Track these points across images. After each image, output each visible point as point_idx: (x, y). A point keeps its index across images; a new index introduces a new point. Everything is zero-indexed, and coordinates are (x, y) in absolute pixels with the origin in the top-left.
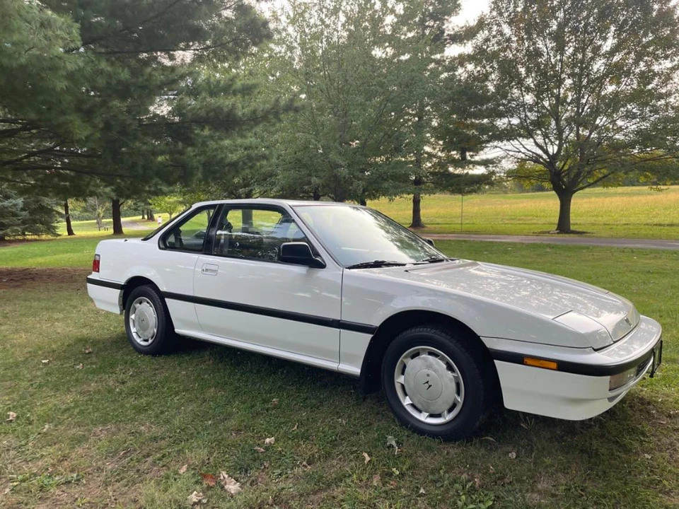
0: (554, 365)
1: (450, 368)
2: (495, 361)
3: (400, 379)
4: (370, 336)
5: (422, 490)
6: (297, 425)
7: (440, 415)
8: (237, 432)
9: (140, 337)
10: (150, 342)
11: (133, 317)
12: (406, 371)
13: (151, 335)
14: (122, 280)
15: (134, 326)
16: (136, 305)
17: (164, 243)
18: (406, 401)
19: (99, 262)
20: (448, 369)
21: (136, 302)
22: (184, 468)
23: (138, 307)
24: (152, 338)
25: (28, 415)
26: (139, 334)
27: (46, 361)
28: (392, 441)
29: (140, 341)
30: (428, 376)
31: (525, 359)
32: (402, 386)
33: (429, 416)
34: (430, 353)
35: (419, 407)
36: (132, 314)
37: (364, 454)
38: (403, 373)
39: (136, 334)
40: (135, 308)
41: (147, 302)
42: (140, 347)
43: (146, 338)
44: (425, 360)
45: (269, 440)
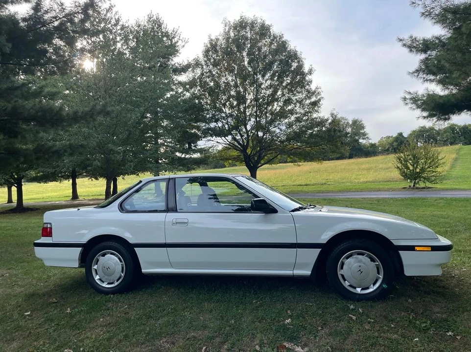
0: (430, 249)
1: (372, 260)
3: (340, 272)
4: (319, 250)
5: (392, 326)
6: (289, 312)
7: (368, 288)
8: (260, 322)
9: (103, 282)
10: (116, 284)
11: (96, 267)
12: (344, 267)
13: (117, 278)
14: (84, 240)
15: (97, 274)
16: (98, 258)
17: (121, 208)
18: (346, 284)
19: (51, 228)
20: (371, 261)
21: (99, 256)
22: (258, 348)
23: (101, 258)
24: (117, 281)
25: (81, 349)
26: (102, 280)
27: (29, 313)
28: (352, 307)
29: (105, 285)
30: (360, 266)
31: (416, 248)
32: (343, 276)
33: (362, 290)
34: (359, 254)
35: (355, 285)
36: (94, 265)
37: (351, 316)
38: (342, 268)
39: (100, 279)
40: (98, 261)
41: (112, 254)
42: (105, 289)
43: (111, 282)
44: (357, 258)
45: (288, 321)
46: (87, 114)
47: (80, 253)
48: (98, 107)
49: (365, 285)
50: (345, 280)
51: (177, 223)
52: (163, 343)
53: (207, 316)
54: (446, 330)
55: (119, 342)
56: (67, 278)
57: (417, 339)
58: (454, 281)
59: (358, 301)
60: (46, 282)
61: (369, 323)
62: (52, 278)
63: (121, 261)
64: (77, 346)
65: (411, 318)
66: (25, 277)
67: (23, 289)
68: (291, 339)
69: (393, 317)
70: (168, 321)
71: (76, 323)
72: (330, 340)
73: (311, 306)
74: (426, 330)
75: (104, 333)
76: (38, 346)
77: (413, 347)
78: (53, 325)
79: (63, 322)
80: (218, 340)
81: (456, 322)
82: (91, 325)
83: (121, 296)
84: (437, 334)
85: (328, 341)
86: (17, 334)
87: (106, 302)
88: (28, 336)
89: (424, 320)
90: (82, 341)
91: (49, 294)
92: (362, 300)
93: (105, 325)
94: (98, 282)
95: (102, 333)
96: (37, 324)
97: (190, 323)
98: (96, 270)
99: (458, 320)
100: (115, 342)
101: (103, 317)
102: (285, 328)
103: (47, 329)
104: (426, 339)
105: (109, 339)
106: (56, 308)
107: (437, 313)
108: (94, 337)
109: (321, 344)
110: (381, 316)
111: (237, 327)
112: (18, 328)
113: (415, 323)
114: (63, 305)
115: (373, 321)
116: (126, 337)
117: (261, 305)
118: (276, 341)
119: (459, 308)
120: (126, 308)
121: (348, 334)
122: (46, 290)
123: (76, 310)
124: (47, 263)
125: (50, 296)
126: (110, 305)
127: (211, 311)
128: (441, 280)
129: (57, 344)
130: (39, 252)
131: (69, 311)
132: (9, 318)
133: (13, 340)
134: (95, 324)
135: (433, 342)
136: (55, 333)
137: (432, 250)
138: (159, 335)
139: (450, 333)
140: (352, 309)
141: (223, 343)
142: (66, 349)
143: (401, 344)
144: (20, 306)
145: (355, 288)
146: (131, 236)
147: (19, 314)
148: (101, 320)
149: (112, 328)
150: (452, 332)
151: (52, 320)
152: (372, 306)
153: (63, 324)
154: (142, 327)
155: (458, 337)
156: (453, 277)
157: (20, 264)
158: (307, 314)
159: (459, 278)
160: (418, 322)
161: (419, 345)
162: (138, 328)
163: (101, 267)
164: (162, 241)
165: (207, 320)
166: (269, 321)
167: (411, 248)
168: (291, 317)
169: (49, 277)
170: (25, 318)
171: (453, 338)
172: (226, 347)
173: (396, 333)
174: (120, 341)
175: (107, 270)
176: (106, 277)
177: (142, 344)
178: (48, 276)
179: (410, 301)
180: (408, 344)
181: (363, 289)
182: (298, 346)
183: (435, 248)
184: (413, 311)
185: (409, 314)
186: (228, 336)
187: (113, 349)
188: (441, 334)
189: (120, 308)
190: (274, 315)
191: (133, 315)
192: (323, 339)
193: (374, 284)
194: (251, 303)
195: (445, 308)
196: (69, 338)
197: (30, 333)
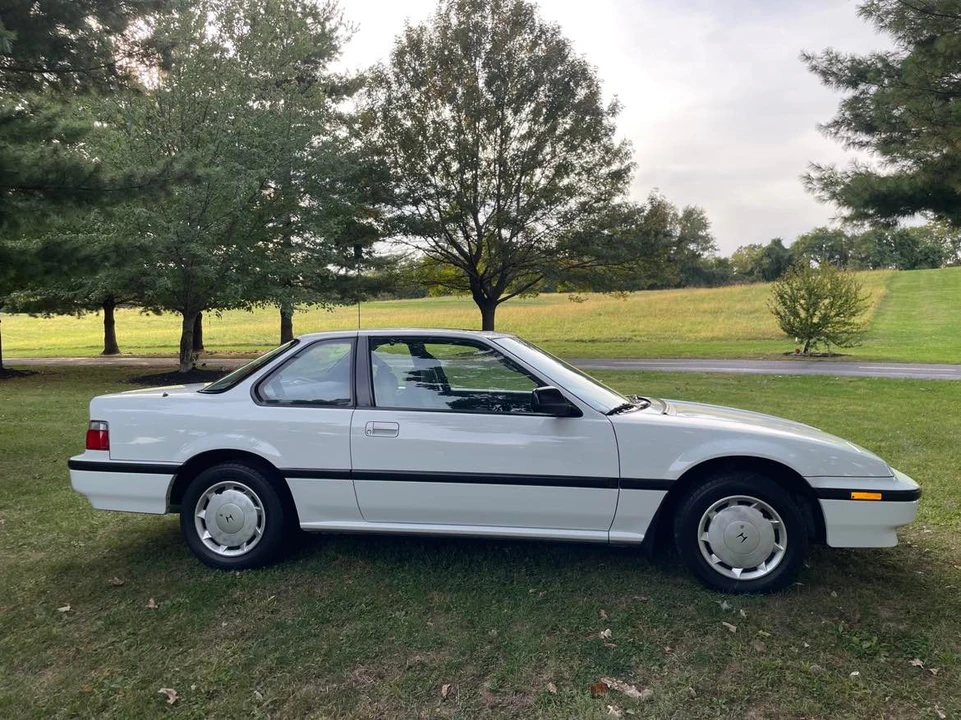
0: (879, 496)
1: (767, 515)
2: (822, 501)
3: (703, 537)
4: (663, 493)
5: (806, 645)
6: (603, 612)
7: (755, 569)
8: (549, 634)
9: (219, 545)
10: (246, 549)
11: (202, 514)
12: (711, 527)
13: (248, 538)
14: (180, 458)
15: (205, 528)
16: (209, 496)
17: (257, 395)
18: (713, 561)
19: (106, 433)
20: (765, 516)
21: (210, 492)
22: (551, 687)
23: (215, 498)
24: (249, 543)
25: (193, 687)
26: (217, 540)
27: (68, 608)
28: (725, 605)
29: (222, 551)
30: (742, 527)
31: (853, 494)
32: (707, 544)
33: (743, 572)
34: (741, 503)
35: (729, 563)
36: (199, 511)
37: (724, 623)
38: (706, 529)
39: (212, 539)
40: (208, 501)
41: (237, 488)
42: (223, 560)
43: (236, 544)
44: (738, 511)
45: (606, 633)
46: (153, 180)
47: (170, 485)
48: (178, 167)
49: (749, 564)
50: (711, 552)
51: (375, 430)
52: (361, 674)
53: (442, 620)
54: (910, 656)
55: (270, 673)
56: (132, 532)
57: (858, 673)
58: (913, 556)
59: (736, 593)
60: (90, 539)
61: (762, 638)
62: (101, 532)
63: (256, 504)
64: (183, 680)
65: (841, 629)
66: (40, 527)
67: (42, 555)
68: (617, 671)
69: (807, 627)
70: (365, 630)
71: (173, 630)
72: (690, 672)
73: (645, 602)
74: (872, 655)
75: (234, 654)
76: (101, 680)
77: (852, 689)
78: (124, 634)
79: (145, 630)
80: (470, 669)
81: (927, 639)
82: (205, 636)
83: (256, 575)
84: (892, 663)
85: (687, 674)
86: (49, 652)
87: (227, 587)
88: (74, 658)
89: (865, 634)
90: (190, 669)
91: (102, 567)
92: (743, 593)
93: (235, 637)
94: (209, 545)
95: (229, 652)
96: (90, 633)
97: (410, 634)
98: (203, 521)
99: (930, 635)
100: (260, 672)
101: (227, 620)
102: (600, 647)
103: (113, 643)
104: (873, 672)
105: (248, 666)
106: (123, 597)
107: (889, 620)
108: (214, 660)
109: (675, 680)
110: (782, 624)
111: (505, 646)
112: (49, 641)
113: (850, 641)
114: (138, 592)
115: (768, 634)
116: (282, 662)
117: (545, 600)
118: (586, 673)
119: (929, 610)
120: (273, 601)
121: (724, 661)
122: (93, 557)
123: (167, 602)
124: (97, 504)
125: (105, 571)
126: (238, 594)
127: (448, 610)
128: (887, 553)
129: (140, 675)
130: (81, 480)
131: (152, 604)
132: (27, 619)
133: (46, 666)
134: (212, 633)
135: (886, 680)
136: (132, 653)
137: (883, 499)
138: (350, 661)
139: (917, 662)
140: (727, 611)
141: (482, 677)
142: (161, 687)
143: (827, 683)
144: (44, 592)
145: (730, 568)
146: (278, 454)
147: (46, 609)
148: (224, 624)
149: (249, 643)
150: (922, 659)
151: (120, 625)
152: (763, 605)
153: (147, 634)
154: (312, 642)
155: (934, 671)
156: (910, 546)
157: (22, 498)
158: (639, 619)
159: (920, 548)
160: (855, 639)
161: (862, 685)
162: (305, 645)
163: (213, 516)
164: (345, 466)
165: (442, 627)
166: (566, 632)
167: (844, 494)
168: (607, 624)
169: (93, 529)
170: (60, 618)
171: (924, 672)
172: (487, 685)
173: (816, 659)
174: (271, 670)
175: (227, 523)
176: (225, 535)
177: (318, 676)
178: (92, 526)
179: (834, 594)
180: (842, 682)
181: (745, 571)
182: (630, 685)
183: (889, 496)
184: (842, 616)
185: (836, 623)
186: (489, 661)
187: (259, 688)
188: (901, 663)
189: (260, 601)
190: (575, 621)
191: (288, 616)
192: (677, 671)
193: (768, 562)
194: (527, 595)
195: (902, 611)
196: (164, 663)
197: (78, 651)
